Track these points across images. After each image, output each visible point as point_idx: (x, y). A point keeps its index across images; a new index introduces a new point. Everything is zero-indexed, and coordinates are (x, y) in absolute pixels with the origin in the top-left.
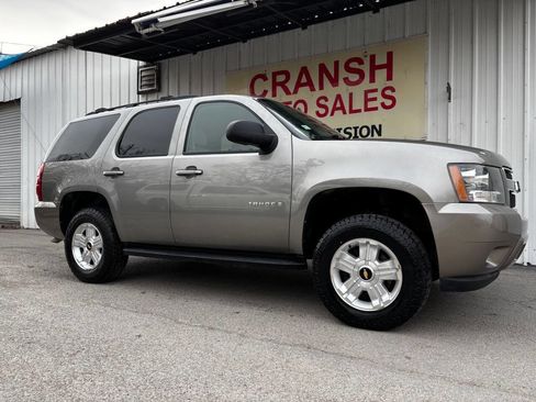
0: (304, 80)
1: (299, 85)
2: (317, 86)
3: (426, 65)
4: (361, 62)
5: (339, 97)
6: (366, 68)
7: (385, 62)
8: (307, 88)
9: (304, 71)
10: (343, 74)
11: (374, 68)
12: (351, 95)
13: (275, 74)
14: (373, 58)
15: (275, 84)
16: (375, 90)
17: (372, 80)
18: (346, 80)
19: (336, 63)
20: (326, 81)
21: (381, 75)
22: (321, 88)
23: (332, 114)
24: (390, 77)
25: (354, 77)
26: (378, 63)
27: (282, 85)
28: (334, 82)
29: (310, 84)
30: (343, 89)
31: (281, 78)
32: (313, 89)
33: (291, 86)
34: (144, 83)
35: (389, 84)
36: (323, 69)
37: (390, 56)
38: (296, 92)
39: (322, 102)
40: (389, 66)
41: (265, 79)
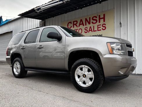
0: (81, 23)
1: (80, 24)
2: (85, 24)
3: (114, 17)
4: (96, 17)
5: (90, 27)
6: (98, 19)
7: (103, 17)
8: (82, 25)
9: (81, 20)
10: (92, 21)
11: (100, 19)
12: (94, 26)
13: (74, 22)
14: (99, 16)
15: (74, 24)
16: (100, 25)
17: (99, 22)
18: (93, 23)
19: (90, 18)
20: (87, 23)
21: (102, 21)
22: (86, 25)
23: (89, 32)
24: (104, 21)
25: (94, 22)
26: (101, 17)
28: (89, 23)
30: (91, 25)
31: (75, 23)
32: (83, 25)
33: (78, 25)
35: (104, 23)
36: (86, 20)
37: (104, 15)
39: (86, 29)
40: (104, 18)
41: (71, 23)
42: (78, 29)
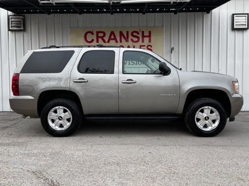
0: (112, 37)
1: (110, 39)
2: (119, 41)
4: (138, 33)
5: (129, 47)
6: (140, 36)
7: (148, 35)
9: (112, 33)
10: (130, 37)
11: (143, 36)
12: (134, 46)
13: (98, 33)
14: (143, 32)
15: (98, 37)
16: (144, 46)
17: (143, 41)
18: (132, 40)
19: (128, 32)
20: (123, 40)
21: (146, 40)
22: (121, 42)
24: (150, 41)
25: (135, 39)
27: (102, 38)
28: (127, 40)
29: (115, 39)
30: (131, 43)
31: (101, 35)
32: (117, 42)
33: (106, 39)
34: (13, 25)
35: (150, 44)
36: (121, 34)
37: (150, 33)
38: (108, 42)
40: (150, 36)
41: (93, 34)
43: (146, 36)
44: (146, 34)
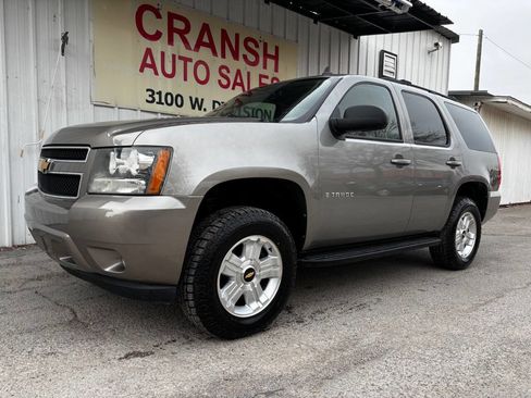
0: (206, 39)
1: (199, 44)
2: (219, 51)
4: (257, 45)
5: (239, 72)
6: (260, 52)
7: (274, 54)
8: (209, 50)
9: (205, 28)
10: (242, 51)
12: (249, 73)
13: (171, 17)
14: (265, 45)
15: (171, 30)
17: (265, 67)
18: (245, 57)
19: (237, 36)
20: (228, 52)
21: (271, 64)
22: (223, 56)
23: (233, 88)
24: (276, 69)
25: (252, 58)
26: (269, 52)
27: (182, 33)
28: (236, 56)
29: (211, 45)
30: (241, 64)
31: (179, 25)
32: (214, 53)
33: (192, 38)
35: (276, 75)
36: (225, 36)
37: (277, 50)
38: (196, 49)
39: (224, 71)
40: (276, 58)
41: (157, 15)
42: (191, 60)
43: (270, 57)
44: (271, 51)
